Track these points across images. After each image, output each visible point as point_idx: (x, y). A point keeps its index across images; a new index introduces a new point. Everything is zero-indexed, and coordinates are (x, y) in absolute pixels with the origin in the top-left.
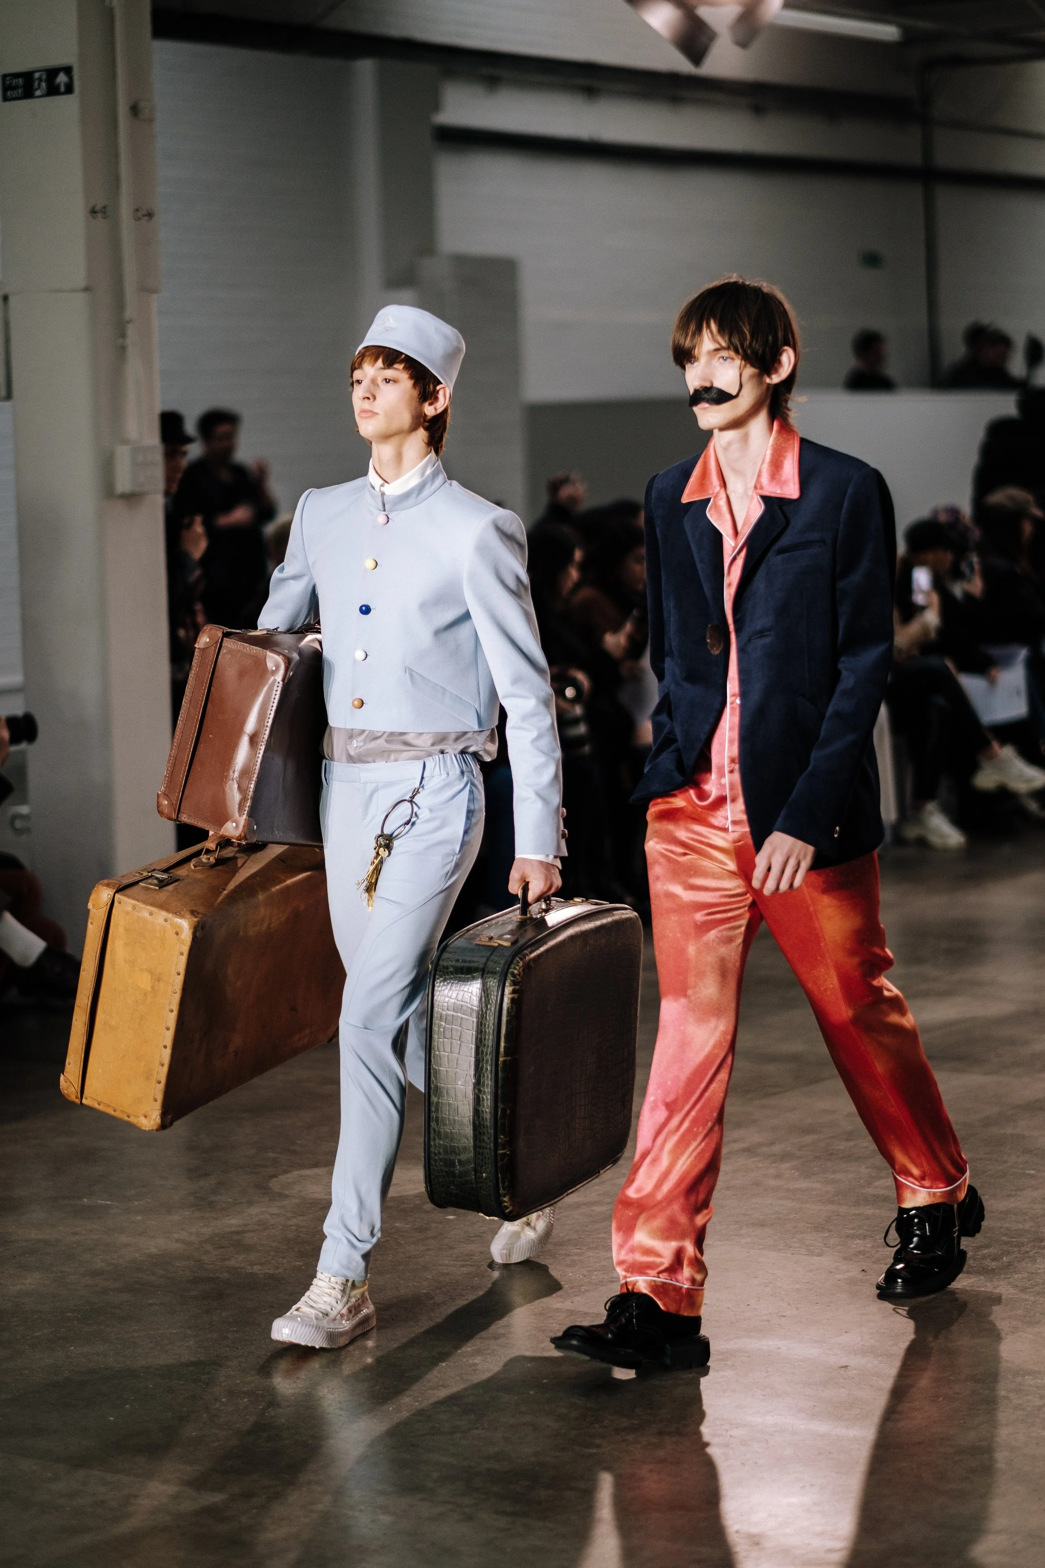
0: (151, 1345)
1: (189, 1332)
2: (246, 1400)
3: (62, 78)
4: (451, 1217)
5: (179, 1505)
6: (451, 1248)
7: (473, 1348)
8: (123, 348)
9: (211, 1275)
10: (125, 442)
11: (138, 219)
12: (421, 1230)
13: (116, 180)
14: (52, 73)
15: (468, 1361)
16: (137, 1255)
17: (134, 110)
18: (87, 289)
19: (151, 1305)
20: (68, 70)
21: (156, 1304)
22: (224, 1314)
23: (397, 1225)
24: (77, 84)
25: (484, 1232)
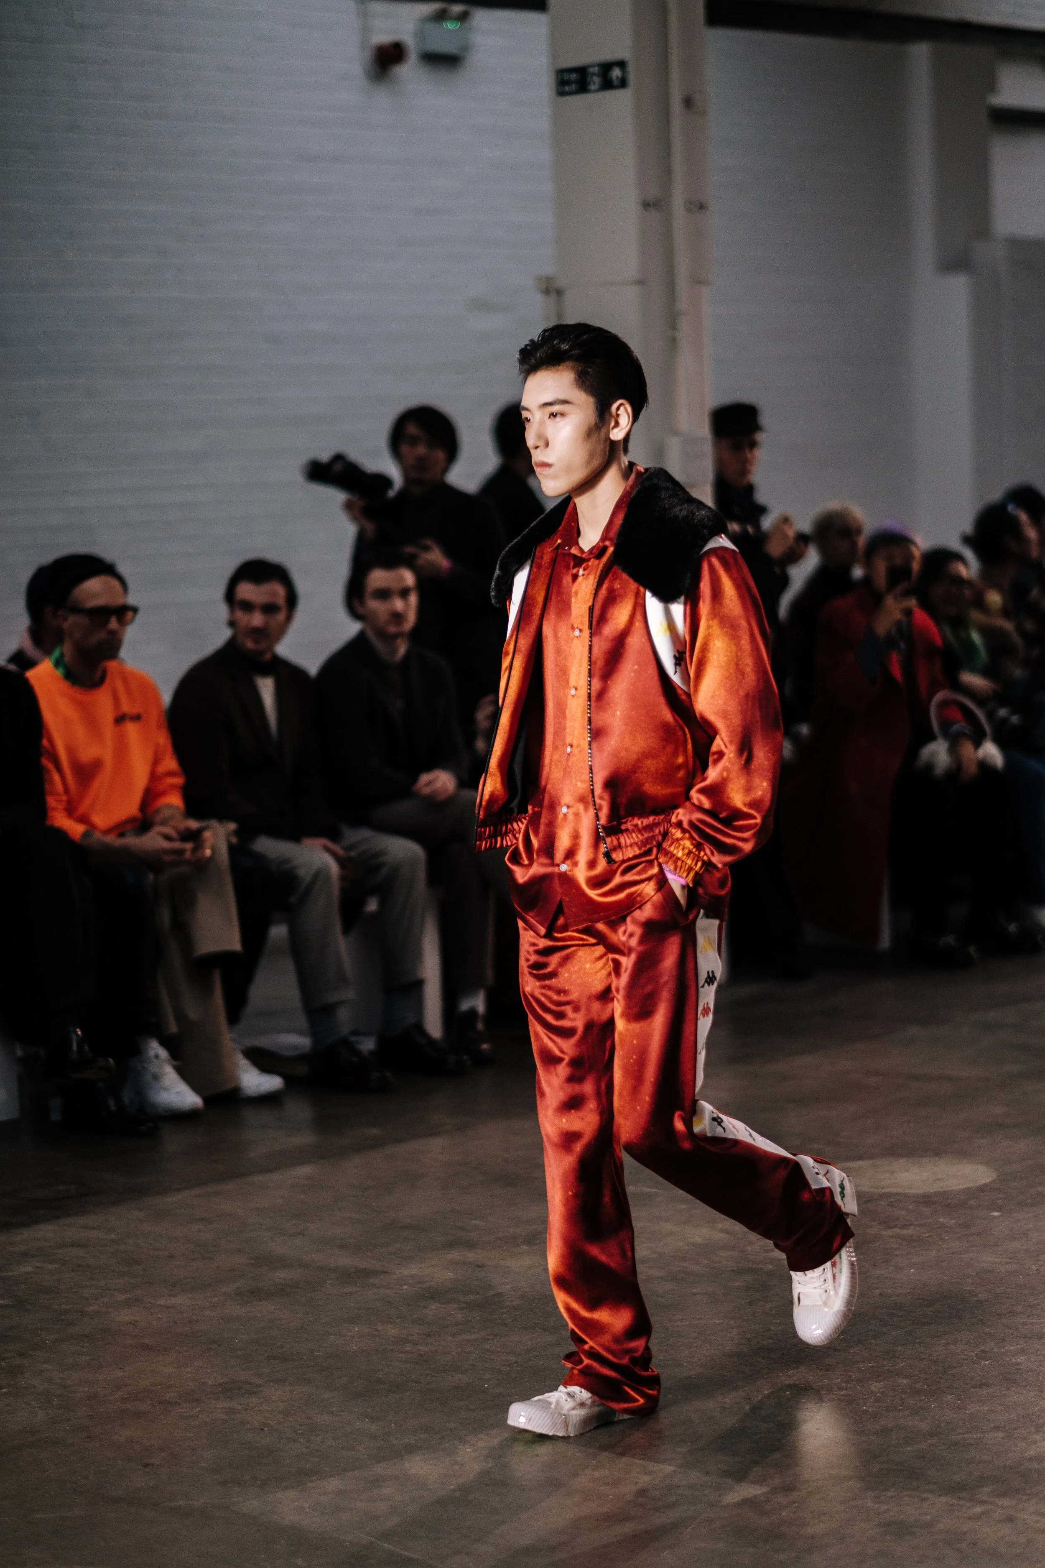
0: (695, 1335)
1: (732, 1322)
2: (788, 1393)
3: (616, 73)
4: (996, 1214)
5: (720, 1497)
6: (996, 1245)
7: (1018, 1346)
8: (674, 340)
9: (755, 1266)
10: (675, 433)
11: (689, 211)
12: (966, 1226)
13: (668, 172)
14: (606, 68)
15: (1011, 1360)
16: (681, 1244)
17: (688, 103)
18: (640, 282)
19: (695, 1294)
20: (622, 64)
21: (699, 1294)
22: (768, 1306)
23: (941, 1220)
24: (632, 79)
25: (1029, 1230)
